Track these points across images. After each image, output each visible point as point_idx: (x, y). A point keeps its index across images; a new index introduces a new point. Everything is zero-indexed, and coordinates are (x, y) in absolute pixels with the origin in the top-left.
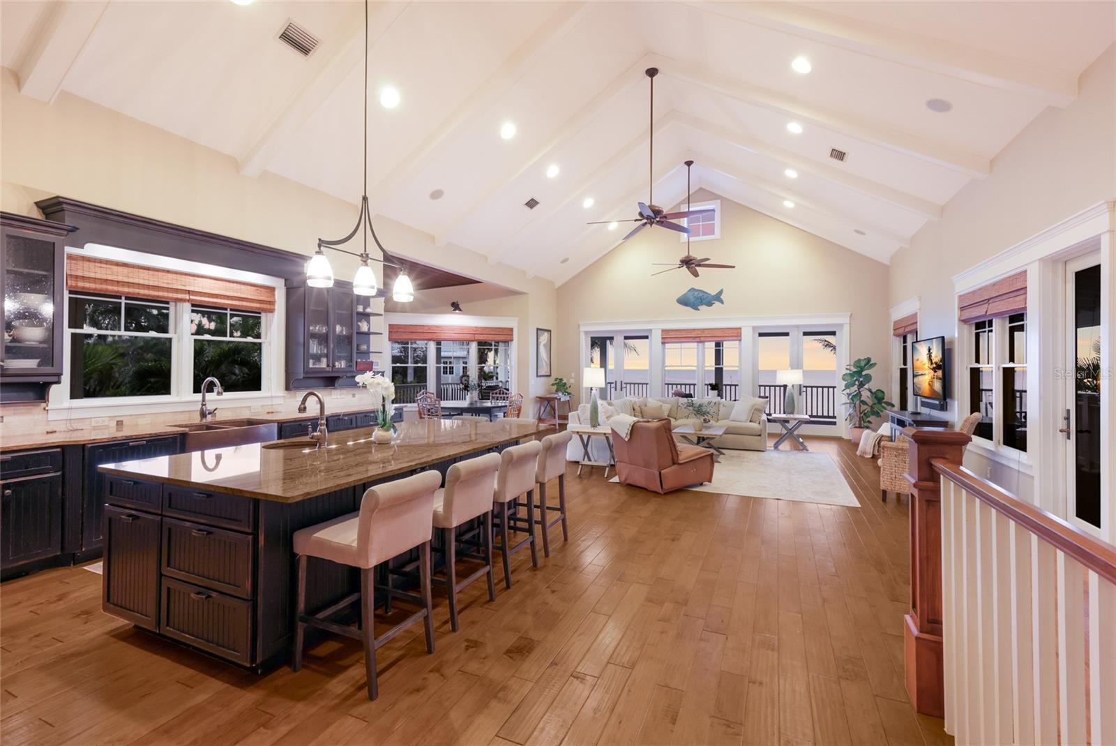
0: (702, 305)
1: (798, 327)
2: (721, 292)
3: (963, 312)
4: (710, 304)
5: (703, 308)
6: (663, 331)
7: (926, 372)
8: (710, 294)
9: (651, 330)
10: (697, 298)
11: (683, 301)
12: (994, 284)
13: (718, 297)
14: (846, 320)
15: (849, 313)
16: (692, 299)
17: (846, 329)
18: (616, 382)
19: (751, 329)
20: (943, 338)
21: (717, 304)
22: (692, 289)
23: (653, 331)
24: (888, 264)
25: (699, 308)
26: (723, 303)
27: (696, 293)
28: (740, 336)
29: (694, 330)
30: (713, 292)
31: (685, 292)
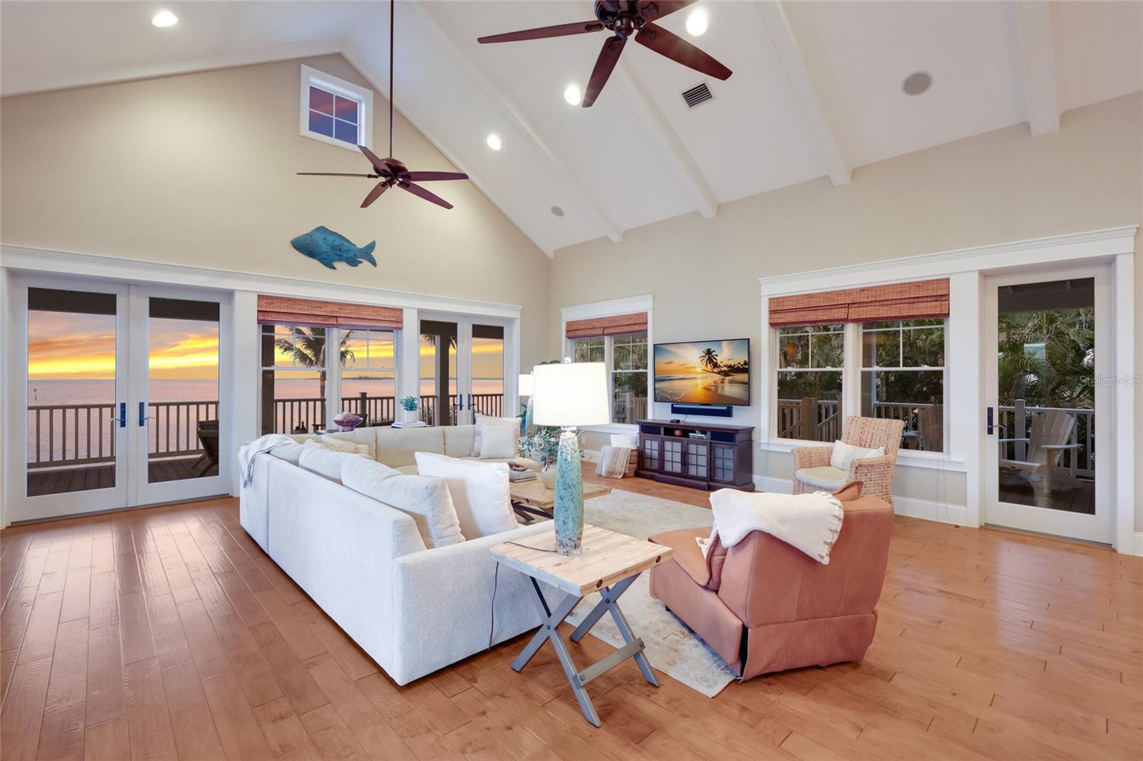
0: (341, 260)
1: (465, 316)
2: (372, 246)
3: (776, 316)
4: (353, 262)
5: (341, 266)
6: (261, 297)
7: (699, 376)
8: (355, 246)
9: (230, 294)
10: (334, 248)
11: (306, 247)
12: (863, 290)
13: (367, 254)
14: (515, 314)
15: (521, 307)
16: (324, 247)
17: (517, 325)
18: (123, 406)
19: (416, 311)
20: (749, 339)
21: (365, 264)
22: (322, 229)
23: (237, 295)
24: (551, 256)
25: (336, 264)
26: (375, 264)
27: (331, 238)
28: (401, 322)
29: (326, 303)
30: (361, 243)
31: (309, 230)
